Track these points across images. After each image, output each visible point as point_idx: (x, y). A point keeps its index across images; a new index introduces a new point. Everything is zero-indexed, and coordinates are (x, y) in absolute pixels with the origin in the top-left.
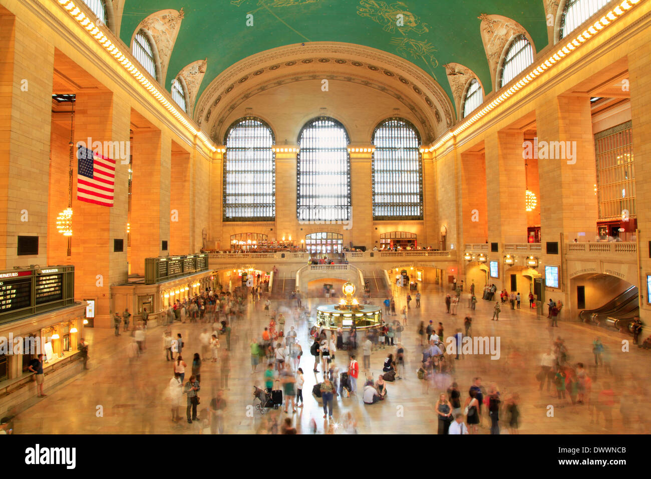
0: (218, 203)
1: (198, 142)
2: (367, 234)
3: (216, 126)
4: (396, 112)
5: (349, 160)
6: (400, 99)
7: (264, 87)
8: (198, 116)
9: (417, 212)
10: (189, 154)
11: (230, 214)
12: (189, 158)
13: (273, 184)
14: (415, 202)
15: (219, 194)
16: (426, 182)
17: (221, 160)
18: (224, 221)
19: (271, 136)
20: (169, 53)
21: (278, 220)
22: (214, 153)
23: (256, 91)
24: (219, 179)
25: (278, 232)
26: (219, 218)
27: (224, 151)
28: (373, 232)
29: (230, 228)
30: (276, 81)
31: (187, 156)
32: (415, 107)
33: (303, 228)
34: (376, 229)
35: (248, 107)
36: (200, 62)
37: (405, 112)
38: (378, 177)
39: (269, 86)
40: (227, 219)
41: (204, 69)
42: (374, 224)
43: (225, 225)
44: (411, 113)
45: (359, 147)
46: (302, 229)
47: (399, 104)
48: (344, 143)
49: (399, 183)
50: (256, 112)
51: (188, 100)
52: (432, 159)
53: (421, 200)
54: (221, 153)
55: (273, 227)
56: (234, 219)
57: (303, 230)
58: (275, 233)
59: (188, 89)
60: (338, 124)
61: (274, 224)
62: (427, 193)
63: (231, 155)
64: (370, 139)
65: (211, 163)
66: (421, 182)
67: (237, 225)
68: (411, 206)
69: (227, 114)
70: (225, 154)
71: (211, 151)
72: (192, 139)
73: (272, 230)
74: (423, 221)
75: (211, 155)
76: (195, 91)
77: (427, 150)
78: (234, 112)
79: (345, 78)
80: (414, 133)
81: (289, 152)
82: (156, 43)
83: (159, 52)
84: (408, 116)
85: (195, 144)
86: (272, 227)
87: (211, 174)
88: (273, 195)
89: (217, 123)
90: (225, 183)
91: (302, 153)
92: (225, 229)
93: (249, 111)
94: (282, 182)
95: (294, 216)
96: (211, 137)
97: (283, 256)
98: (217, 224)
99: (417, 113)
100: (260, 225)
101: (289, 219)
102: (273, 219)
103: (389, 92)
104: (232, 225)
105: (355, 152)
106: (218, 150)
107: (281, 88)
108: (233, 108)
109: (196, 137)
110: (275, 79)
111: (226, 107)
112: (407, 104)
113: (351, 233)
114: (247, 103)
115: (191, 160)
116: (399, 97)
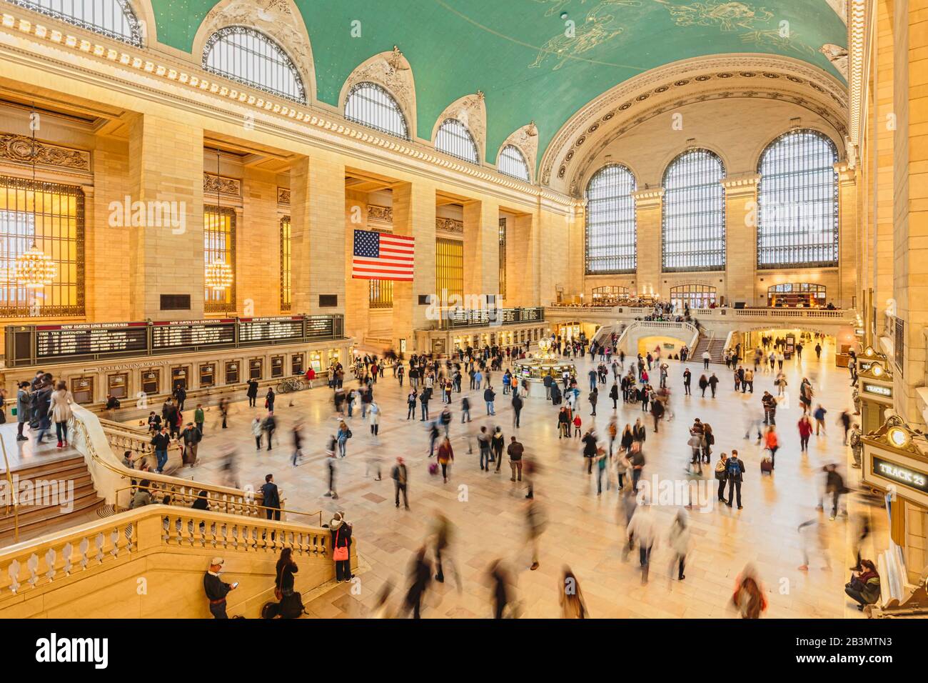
0: (580, 257)
1: (543, 201)
2: (747, 287)
4: (795, 123)
5: (725, 197)
6: (802, 104)
7: (624, 129)
8: (542, 175)
9: (828, 256)
10: (531, 214)
11: (592, 267)
12: (531, 219)
13: (635, 234)
14: (826, 242)
15: (581, 247)
17: (583, 214)
18: (586, 274)
19: (632, 182)
20: (483, 131)
21: (638, 272)
22: (576, 207)
23: (616, 135)
24: (580, 233)
25: (638, 284)
26: (582, 271)
27: (584, 204)
28: (755, 285)
29: (592, 282)
30: (635, 120)
31: (528, 217)
32: (828, 110)
33: (668, 280)
34: (762, 280)
35: (607, 154)
36: (527, 127)
37: (810, 119)
39: (629, 127)
40: (588, 273)
41: (535, 130)
42: (759, 274)
43: (587, 278)
44: (819, 119)
45: (736, 179)
46: (666, 282)
47: (799, 110)
48: (717, 176)
50: (617, 158)
51: (528, 163)
52: (854, 180)
54: (582, 206)
55: (634, 280)
56: (596, 273)
57: (668, 284)
58: (636, 286)
59: (527, 153)
60: (714, 155)
61: (635, 278)
62: (845, 226)
63: (594, 207)
64: (753, 166)
67: (598, 278)
69: (586, 166)
70: (586, 207)
71: (570, 206)
72: (535, 200)
73: (633, 282)
74: (836, 268)
76: (534, 153)
77: (844, 169)
78: (594, 161)
79: (720, 95)
80: (826, 147)
81: (654, 197)
83: (475, 132)
84: (815, 124)
85: (540, 204)
88: (635, 245)
90: (587, 236)
91: (667, 195)
92: (587, 283)
93: (608, 159)
94: (642, 231)
95: (656, 267)
96: (570, 192)
97: (621, 311)
98: (580, 277)
99: (829, 118)
100: (621, 278)
101: (649, 271)
102: (634, 272)
103: (784, 98)
104: (594, 278)
105: (731, 187)
106: (579, 205)
107: (642, 126)
108: (592, 158)
109: (540, 196)
110: (634, 117)
111: (584, 159)
112: (813, 108)
113: (726, 285)
114: (606, 151)
115: (533, 220)
116: (800, 102)
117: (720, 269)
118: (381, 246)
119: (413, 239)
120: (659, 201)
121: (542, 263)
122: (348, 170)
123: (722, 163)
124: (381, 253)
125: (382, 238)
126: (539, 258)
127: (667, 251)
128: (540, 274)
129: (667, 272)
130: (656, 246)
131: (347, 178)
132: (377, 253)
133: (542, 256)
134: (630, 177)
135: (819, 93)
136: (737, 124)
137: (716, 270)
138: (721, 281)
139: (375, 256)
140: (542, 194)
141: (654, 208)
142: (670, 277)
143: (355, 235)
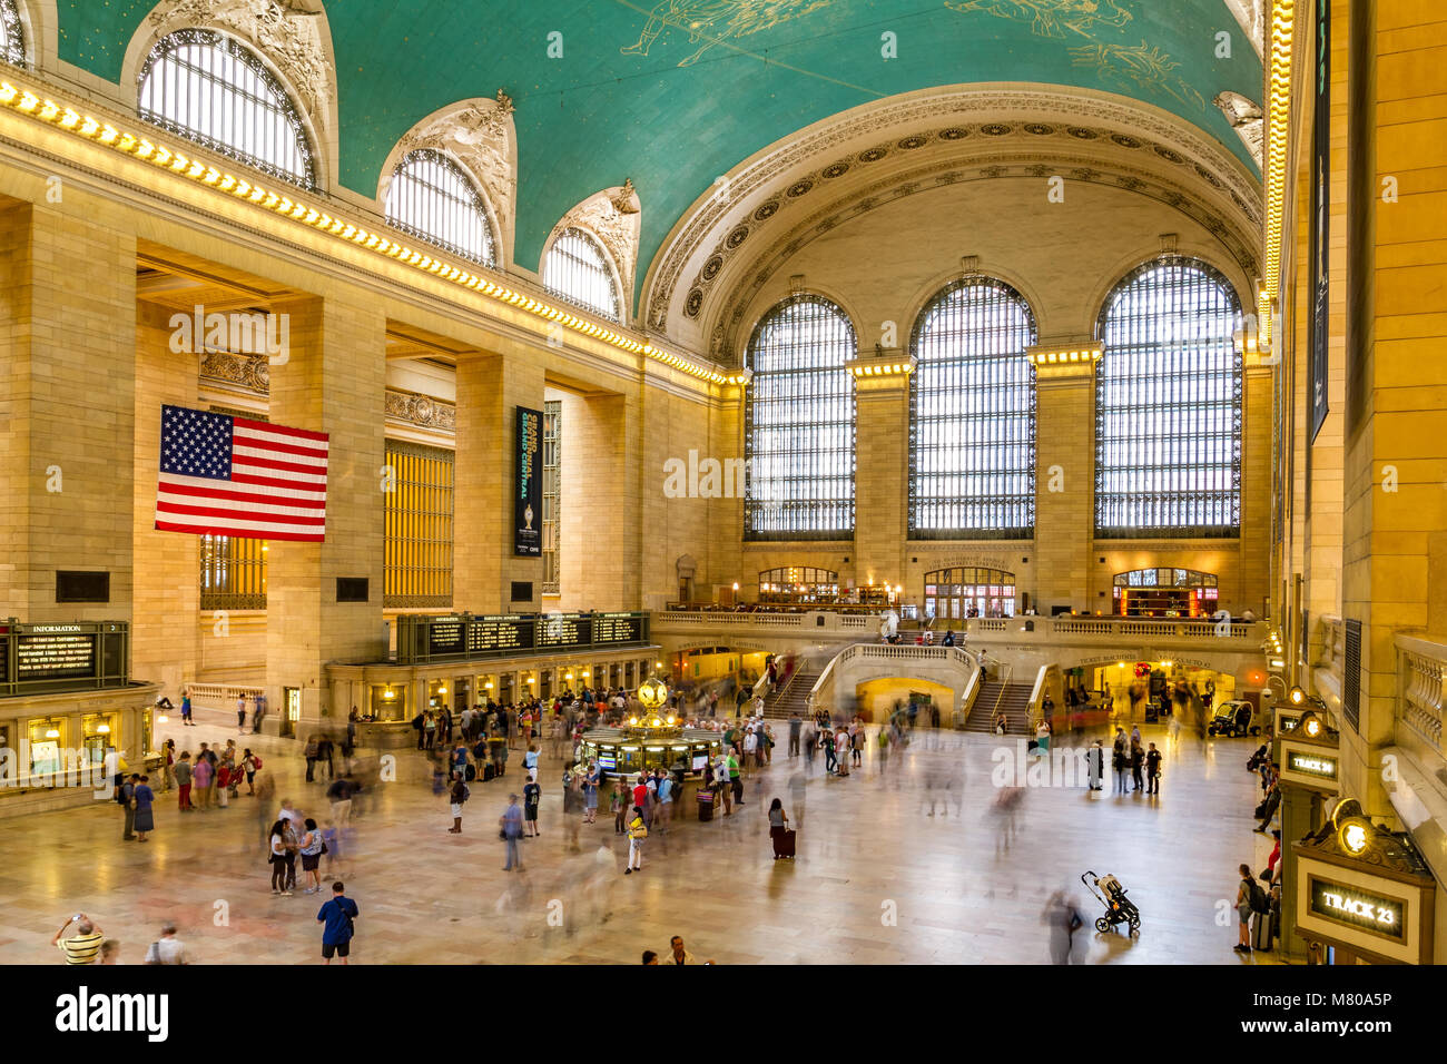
1: (649, 366)
2: (1074, 575)
3: (727, 323)
4: (1167, 243)
5: (1035, 384)
6: (1181, 206)
7: (831, 220)
8: (648, 307)
9: (1223, 516)
10: (623, 395)
12: (622, 406)
13: (853, 453)
14: (1218, 487)
16: (1249, 432)
17: (740, 401)
18: (746, 539)
19: (849, 337)
20: (508, 188)
21: (859, 538)
22: (724, 387)
23: (814, 233)
24: (734, 447)
25: (860, 566)
26: (734, 533)
27: (743, 379)
28: (1092, 570)
29: (758, 556)
30: (857, 202)
31: (614, 401)
32: (1226, 223)
33: (919, 556)
34: (1103, 560)
35: (794, 273)
37: (1195, 238)
38: (1112, 425)
39: (843, 217)
40: (752, 536)
42: (1097, 548)
43: (748, 549)
44: (1211, 241)
45: (1057, 348)
46: (915, 560)
47: (1175, 220)
49: (1180, 438)
50: (816, 283)
51: (616, 276)
54: (739, 385)
55: (849, 555)
56: (768, 537)
57: (919, 563)
58: (854, 569)
59: (612, 253)
60: (1014, 294)
61: (852, 550)
62: (1250, 463)
63: (765, 389)
64: (1090, 324)
65: (713, 410)
66: (1237, 434)
67: (773, 549)
68: (1206, 498)
69: (750, 295)
70: (748, 387)
71: (710, 383)
72: (632, 362)
73: (847, 560)
74: (1237, 540)
75: (715, 392)
76: (628, 257)
77: (1252, 343)
78: (766, 287)
79: (1027, 169)
80: (1221, 297)
81: (893, 373)
82: (475, 172)
83: (487, 188)
84: (1205, 251)
85: (642, 373)
86: (844, 556)
87: (712, 435)
88: (853, 478)
89: (730, 316)
90: (749, 453)
91: (920, 372)
92: (748, 558)
93: (798, 283)
94: (869, 448)
95: (895, 529)
96: (712, 351)
97: (821, 622)
98: (732, 546)
99: (1228, 240)
100: (821, 549)
101: (882, 536)
102: (848, 536)
103: (1149, 190)
104: (762, 548)
105: (1047, 364)
106: (732, 380)
107: (870, 219)
108: (762, 278)
109: (642, 357)
110: (854, 196)
111: (744, 280)
112: (1201, 216)
113: (1035, 570)
114: (795, 264)
115: (628, 409)
116: (1177, 201)
117: (1024, 537)
118: (238, 450)
119: (324, 437)
120: (903, 383)
121: (646, 510)
122: (145, 249)
123: (1030, 313)
124: (237, 468)
125: (239, 431)
126: (641, 498)
127: (919, 494)
128: (640, 535)
129: (918, 538)
130: (895, 480)
131: (141, 271)
132: (227, 468)
133: (647, 492)
134: (843, 326)
135: (1210, 187)
136: (1059, 233)
137: (1016, 537)
138: (1025, 560)
139: (219, 476)
140: (648, 349)
141: (894, 398)
142: (925, 549)
143: (166, 418)
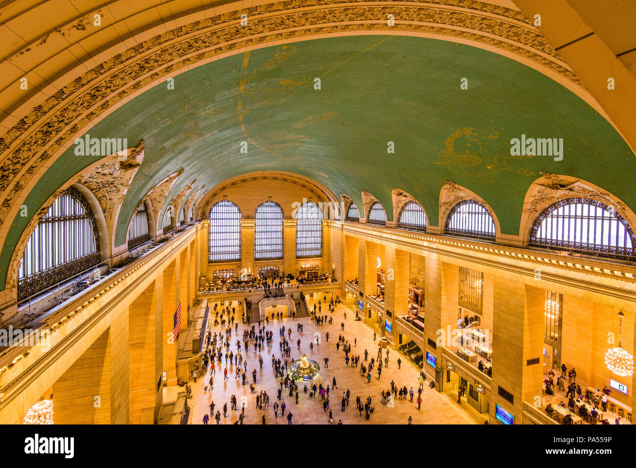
0: (206, 252)
2: (293, 267)
3: (204, 207)
4: (310, 199)
9: (319, 253)
10: (195, 239)
11: (212, 258)
13: (240, 240)
14: (319, 247)
15: (206, 247)
16: (324, 237)
17: (207, 227)
21: (243, 262)
22: (203, 223)
23: (230, 186)
24: (206, 239)
26: (206, 262)
32: (321, 197)
34: (298, 263)
35: (224, 195)
37: (315, 199)
38: (299, 234)
39: (238, 183)
40: (210, 262)
42: (297, 261)
43: (210, 265)
44: (318, 200)
47: (312, 194)
48: (280, 216)
49: (310, 237)
50: (229, 198)
52: (328, 226)
53: (322, 247)
54: (207, 223)
55: (239, 265)
56: (216, 262)
60: (279, 205)
61: (240, 263)
62: (325, 241)
63: (213, 223)
66: (322, 237)
67: (218, 265)
68: (316, 250)
70: (209, 223)
74: (322, 258)
75: (202, 226)
78: (216, 198)
81: (249, 223)
88: (240, 246)
89: (205, 205)
90: (209, 240)
92: (210, 268)
93: (225, 197)
94: (245, 239)
95: (251, 258)
98: (206, 265)
100: (231, 264)
101: (249, 261)
102: (239, 260)
103: (307, 188)
104: (214, 265)
105: (287, 223)
108: (215, 195)
112: (316, 194)
113: (284, 266)
114: (224, 193)
117: (281, 259)
120: (253, 225)
123: (281, 210)
127: (257, 250)
129: (257, 260)
130: (251, 247)
134: (237, 209)
136: (289, 194)
137: (279, 259)
138: (282, 264)
141: (252, 228)
142: (258, 263)
